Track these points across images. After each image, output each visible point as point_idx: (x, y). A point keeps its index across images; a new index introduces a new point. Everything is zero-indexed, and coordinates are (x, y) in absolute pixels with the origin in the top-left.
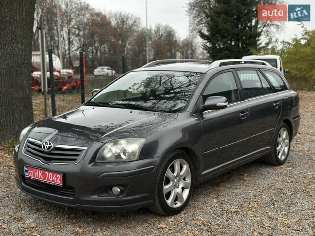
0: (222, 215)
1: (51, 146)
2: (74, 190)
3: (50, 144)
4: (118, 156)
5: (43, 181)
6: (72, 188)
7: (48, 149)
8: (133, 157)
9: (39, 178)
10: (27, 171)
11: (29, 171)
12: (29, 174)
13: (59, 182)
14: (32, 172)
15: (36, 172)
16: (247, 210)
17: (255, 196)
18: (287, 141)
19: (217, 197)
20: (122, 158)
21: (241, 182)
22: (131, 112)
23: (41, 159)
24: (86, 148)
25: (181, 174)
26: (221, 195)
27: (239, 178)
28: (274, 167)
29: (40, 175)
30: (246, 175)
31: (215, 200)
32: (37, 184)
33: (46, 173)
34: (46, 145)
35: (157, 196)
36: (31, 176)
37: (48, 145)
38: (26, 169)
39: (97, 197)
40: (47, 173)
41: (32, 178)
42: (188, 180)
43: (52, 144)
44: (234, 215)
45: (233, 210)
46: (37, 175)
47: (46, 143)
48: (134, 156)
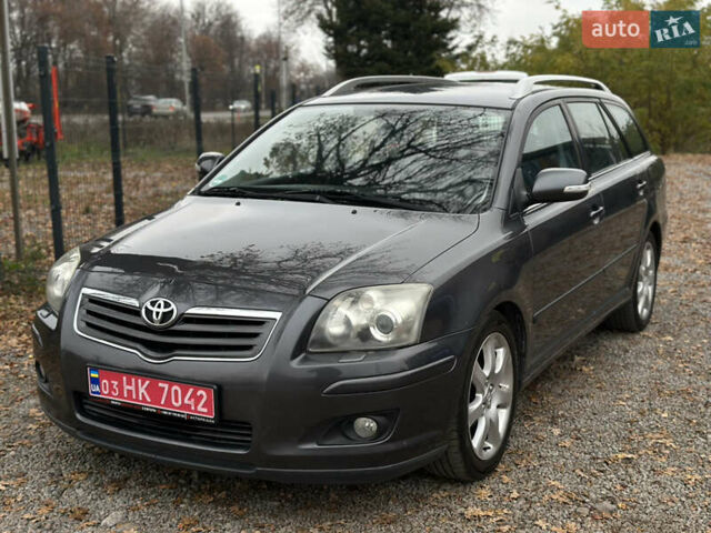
0: (602, 471)
1: (172, 312)
2: (250, 429)
3: (167, 305)
4: (364, 334)
5: (150, 407)
6: (245, 426)
7: (162, 321)
8: (404, 336)
9: (137, 400)
10: (96, 381)
11: (105, 381)
12: (105, 389)
13: (205, 410)
14: (116, 383)
15: (129, 383)
16: (650, 453)
17: (642, 414)
18: (651, 272)
19: (553, 422)
20: (376, 340)
21: (580, 377)
22: (354, 212)
23: (138, 346)
24: (277, 315)
25: (497, 371)
26: (558, 417)
27: (565, 367)
28: (630, 336)
29: (142, 390)
30: (577, 358)
31: (557, 431)
32: (129, 415)
33: (161, 385)
34: (155, 309)
35: (455, 435)
36: (110, 394)
37: (162, 310)
38: (95, 375)
39: (316, 446)
40: (166, 386)
41: (115, 399)
42: (507, 386)
43: (173, 306)
44: (630, 470)
45: (620, 456)
46: (129, 392)
47: (153, 304)
48: (409, 331)
